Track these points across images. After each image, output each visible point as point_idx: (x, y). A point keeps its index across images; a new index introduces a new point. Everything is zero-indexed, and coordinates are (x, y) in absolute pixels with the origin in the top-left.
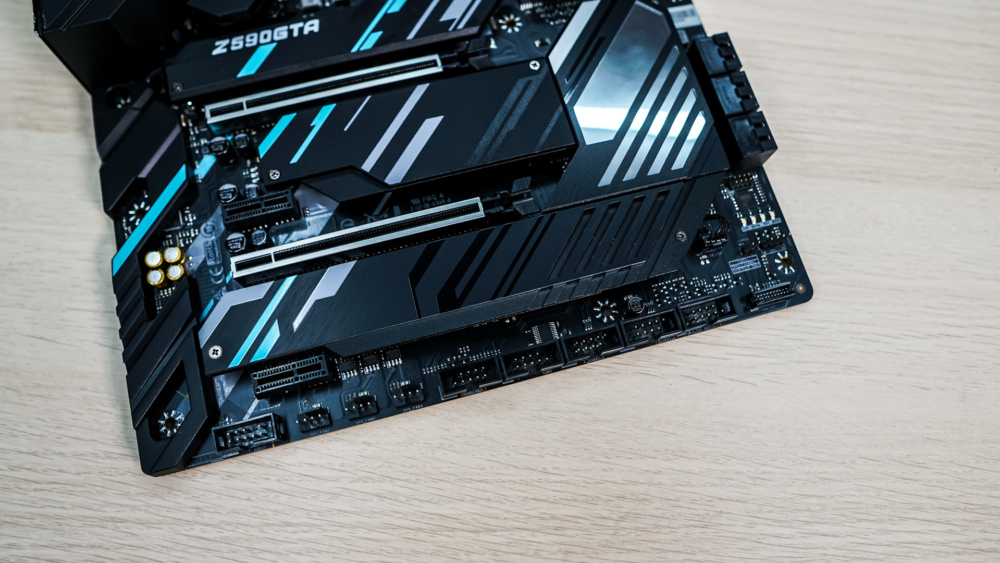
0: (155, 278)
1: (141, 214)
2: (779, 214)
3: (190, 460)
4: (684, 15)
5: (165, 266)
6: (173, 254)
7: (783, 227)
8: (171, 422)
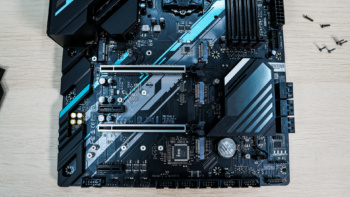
0: (73, 122)
1: (72, 96)
2: (288, 152)
3: (73, 184)
4: (281, 66)
5: (76, 119)
6: (80, 115)
7: (288, 157)
8: (70, 170)
